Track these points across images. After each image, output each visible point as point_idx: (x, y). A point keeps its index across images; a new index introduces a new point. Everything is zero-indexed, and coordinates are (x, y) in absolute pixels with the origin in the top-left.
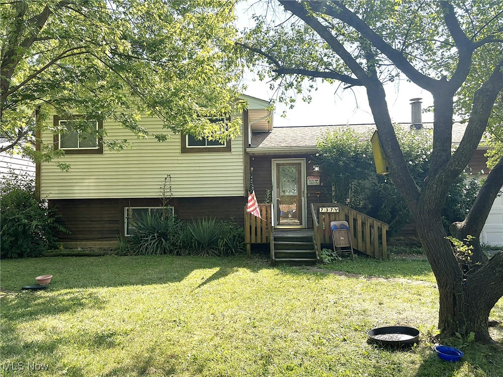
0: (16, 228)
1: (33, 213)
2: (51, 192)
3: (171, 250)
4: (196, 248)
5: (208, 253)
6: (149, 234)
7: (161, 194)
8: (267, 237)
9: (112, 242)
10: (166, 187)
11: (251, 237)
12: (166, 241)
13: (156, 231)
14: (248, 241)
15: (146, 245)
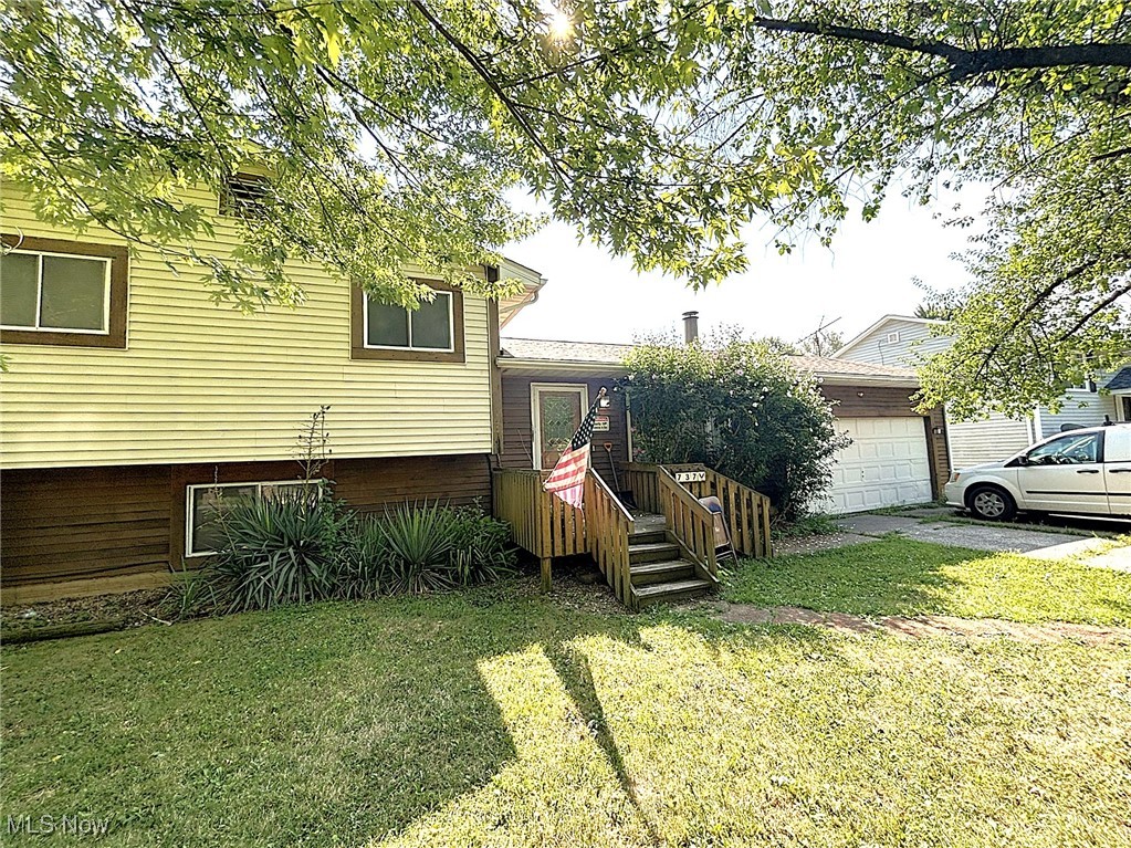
3: (334, 584)
4: (400, 575)
5: (427, 584)
6: (269, 551)
7: (301, 451)
8: (585, 540)
9: (142, 576)
10: (314, 435)
11: (553, 543)
12: (319, 565)
13: (286, 542)
14: (547, 554)
15: (264, 580)
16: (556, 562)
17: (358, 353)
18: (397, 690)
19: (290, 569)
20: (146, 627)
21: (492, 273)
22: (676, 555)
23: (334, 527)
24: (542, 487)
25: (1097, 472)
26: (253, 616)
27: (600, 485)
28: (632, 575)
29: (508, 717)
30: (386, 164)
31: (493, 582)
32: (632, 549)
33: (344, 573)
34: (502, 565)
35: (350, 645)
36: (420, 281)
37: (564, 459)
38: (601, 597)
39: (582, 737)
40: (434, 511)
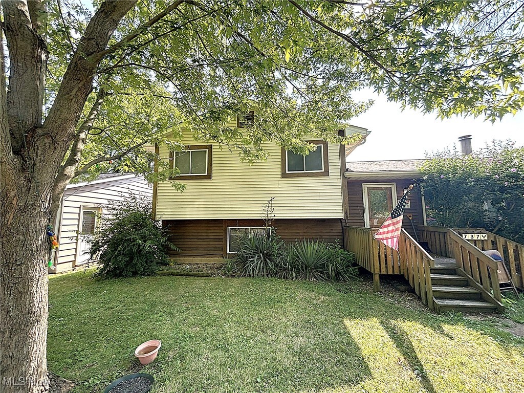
0: (131, 248)
1: (147, 233)
2: (165, 214)
3: (277, 271)
4: (303, 270)
5: (315, 277)
6: (254, 254)
7: (264, 215)
8: (400, 267)
9: (215, 258)
10: (269, 209)
11: (380, 267)
12: (271, 262)
13: (259, 251)
14: (377, 271)
15: (252, 265)
16: (382, 277)
17: (284, 175)
18: (307, 324)
19: (261, 263)
20: (217, 277)
21: (342, 133)
22: (466, 284)
23: (276, 247)
24: (373, 237)
26: (249, 279)
27: (409, 238)
28: (434, 291)
29: (365, 352)
30: (297, 95)
31: (346, 281)
32: (433, 276)
33: (281, 267)
34: (352, 274)
35: (285, 299)
36: (310, 142)
37: (386, 223)
38: (411, 300)
39: (411, 379)
40: (317, 243)
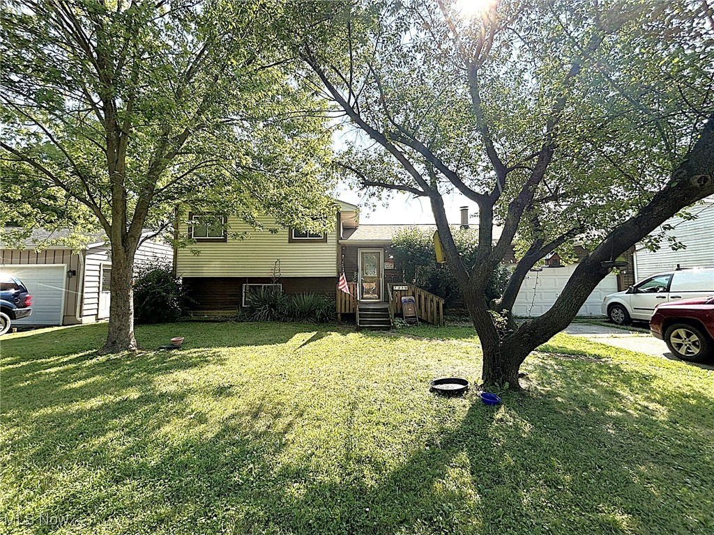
0: (156, 299)
1: (170, 288)
2: (185, 272)
8: (354, 308)
9: (232, 311)
11: (341, 308)
14: (339, 312)
15: (259, 313)
16: (342, 314)
17: (291, 241)
19: (267, 311)
20: (230, 322)
25: (665, 297)
26: (256, 324)
33: (282, 314)
